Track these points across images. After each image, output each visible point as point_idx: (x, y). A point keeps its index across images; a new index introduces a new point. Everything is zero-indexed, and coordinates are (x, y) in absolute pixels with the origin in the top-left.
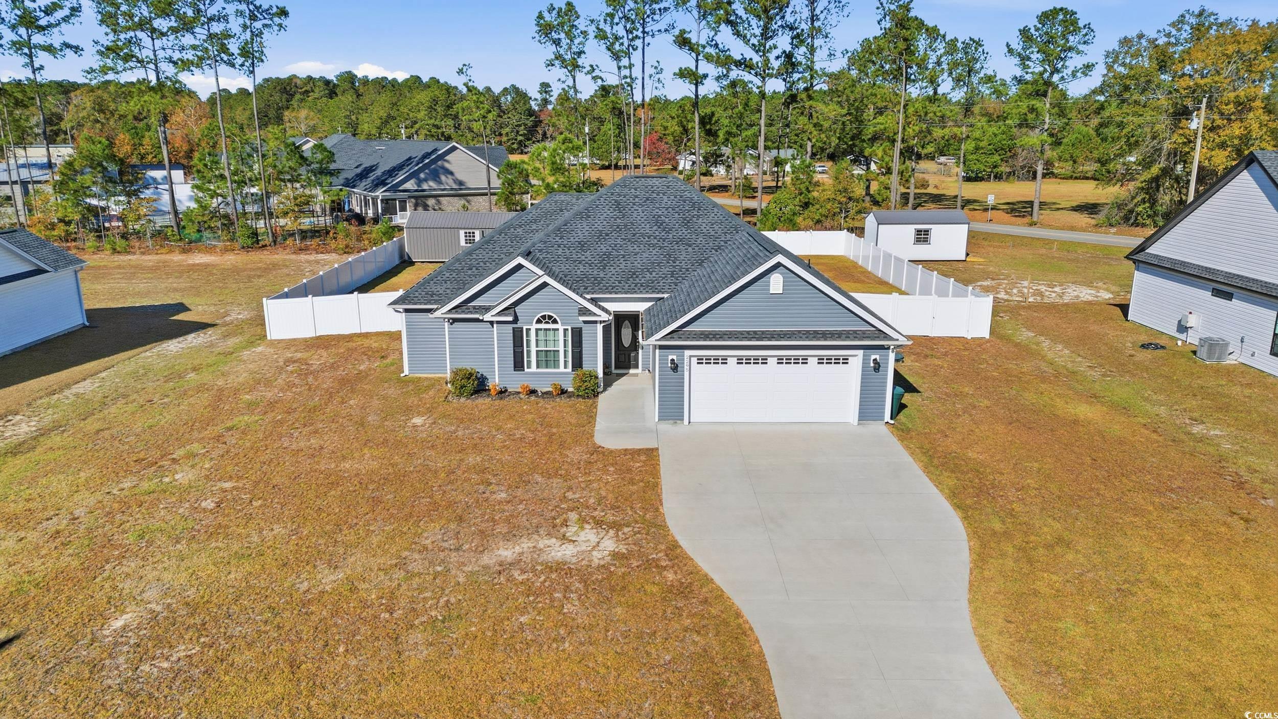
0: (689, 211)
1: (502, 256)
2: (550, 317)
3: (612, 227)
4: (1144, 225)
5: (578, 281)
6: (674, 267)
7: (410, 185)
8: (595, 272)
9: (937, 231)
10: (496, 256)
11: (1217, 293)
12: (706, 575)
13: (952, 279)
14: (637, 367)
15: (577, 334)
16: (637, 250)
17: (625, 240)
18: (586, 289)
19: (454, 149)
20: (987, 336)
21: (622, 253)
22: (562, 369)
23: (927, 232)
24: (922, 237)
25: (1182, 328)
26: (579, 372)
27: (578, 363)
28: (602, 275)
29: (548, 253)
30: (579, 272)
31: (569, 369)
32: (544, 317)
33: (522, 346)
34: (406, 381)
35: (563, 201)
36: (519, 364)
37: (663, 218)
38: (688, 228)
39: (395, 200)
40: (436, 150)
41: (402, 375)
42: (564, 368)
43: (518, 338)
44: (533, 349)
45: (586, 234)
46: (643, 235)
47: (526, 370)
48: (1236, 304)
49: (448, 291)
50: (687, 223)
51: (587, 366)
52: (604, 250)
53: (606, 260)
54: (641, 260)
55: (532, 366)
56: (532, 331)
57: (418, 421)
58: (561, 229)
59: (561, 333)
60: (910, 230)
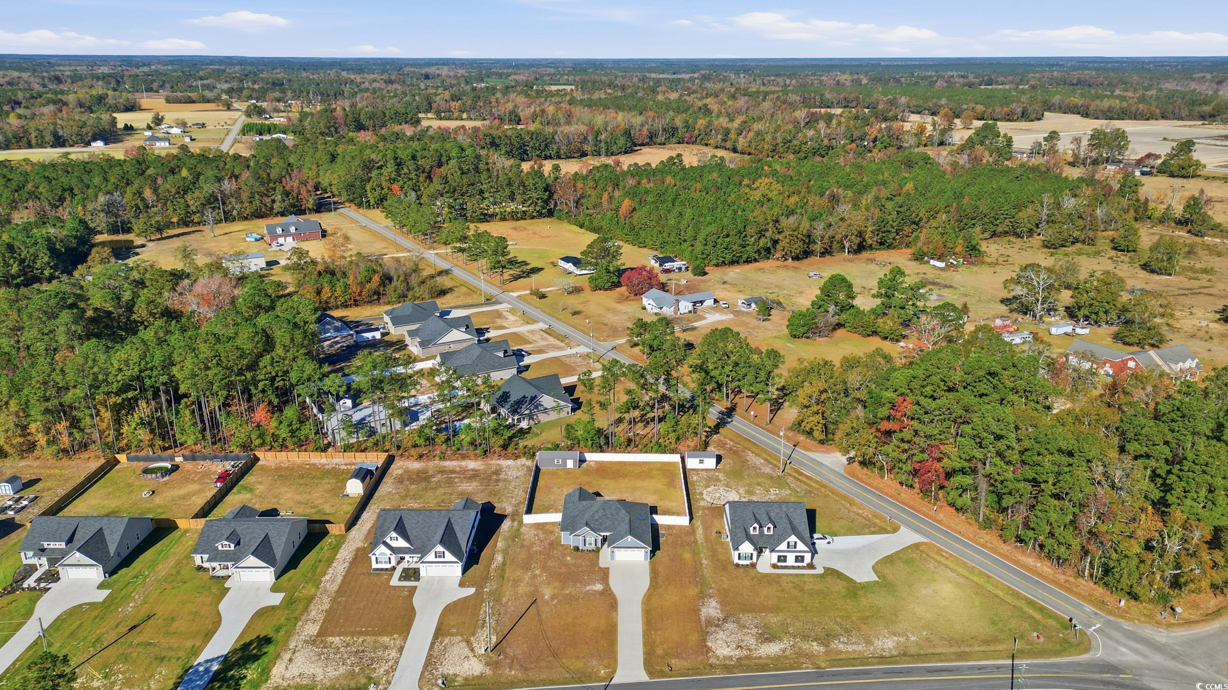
2: (592, 537)
5: (596, 529)
7: (527, 412)
8: (599, 527)
9: (706, 460)
10: (578, 519)
15: (596, 541)
18: (597, 531)
19: (543, 396)
23: (703, 460)
24: (701, 462)
28: (601, 528)
29: (589, 523)
30: (596, 527)
32: (590, 537)
34: (563, 545)
36: (585, 545)
37: (613, 513)
39: (521, 418)
40: (536, 397)
41: (561, 543)
42: (593, 545)
43: (585, 540)
49: (571, 528)
51: (597, 546)
53: (601, 524)
54: (607, 524)
55: (587, 545)
56: (587, 539)
57: (568, 558)
58: (592, 516)
59: (593, 539)
60: (697, 460)
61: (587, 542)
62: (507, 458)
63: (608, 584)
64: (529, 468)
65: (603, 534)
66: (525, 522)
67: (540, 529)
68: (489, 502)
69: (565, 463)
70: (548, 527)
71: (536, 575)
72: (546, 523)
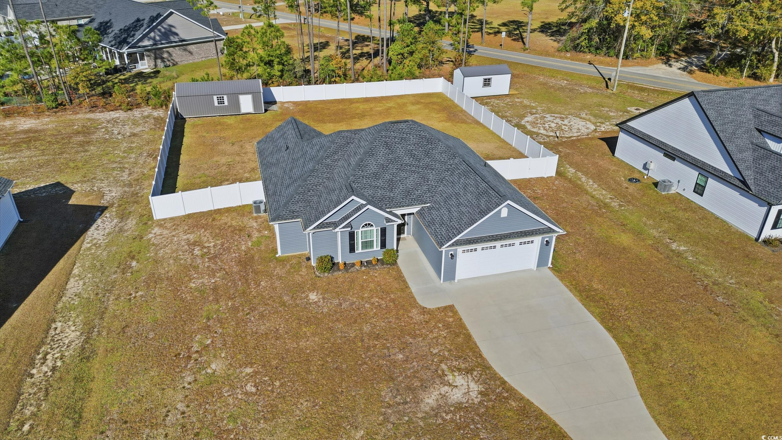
0: (427, 145)
1: (325, 180)
2: (369, 224)
3: (388, 160)
4: (584, 52)
5: (380, 201)
6: (428, 185)
7: (146, 43)
8: (388, 194)
9: (495, 79)
10: (321, 180)
11: (666, 155)
12: (528, 400)
13: (529, 136)
14: (404, 233)
15: (383, 231)
16: (406, 176)
17: (397, 169)
18: (386, 205)
19: (171, 13)
20: (554, 175)
21: (399, 179)
22: (375, 249)
23: (489, 80)
24: (487, 83)
25: (645, 167)
26: (384, 250)
27: (383, 245)
28: (392, 195)
29: (359, 183)
30: (379, 195)
31: (379, 249)
32: (366, 225)
33: (354, 240)
34: (282, 261)
35: (347, 136)
36: (352, 249)
37: (414, 152)
38: (429, 158)
39: (136, 53)
40: (159, 15)
41: (277, 256)
42: (377, 247)
43: (352, 236)
44: (360, 241)
45: (375, 167)
46: (406, 165)
47: (356, 252)
48: (677, 164)
49: (302, 209)
50: (427, 154)
51: (388, 246)
52: (388, 178)
53: (391, 184)
54: (410, 182)
55: (359, 249)
56: (359, 232)
57: (313, 297)
58: (360, 165)
59: (375, 231)
60: (480, 79)
61: (359, 241)
62: (106, 108)
63: (486, 367)
64: (159, 121)
65: (399, 212)
66: (158, 215)
67: (205, 227)
68: (58, 184)
69: (236, 104)
70: (225, 219)
71: (212, 378)
72: (219, 211)
